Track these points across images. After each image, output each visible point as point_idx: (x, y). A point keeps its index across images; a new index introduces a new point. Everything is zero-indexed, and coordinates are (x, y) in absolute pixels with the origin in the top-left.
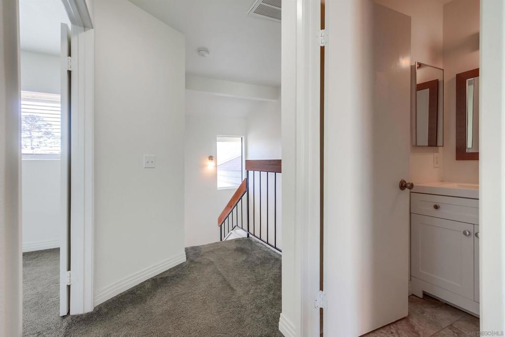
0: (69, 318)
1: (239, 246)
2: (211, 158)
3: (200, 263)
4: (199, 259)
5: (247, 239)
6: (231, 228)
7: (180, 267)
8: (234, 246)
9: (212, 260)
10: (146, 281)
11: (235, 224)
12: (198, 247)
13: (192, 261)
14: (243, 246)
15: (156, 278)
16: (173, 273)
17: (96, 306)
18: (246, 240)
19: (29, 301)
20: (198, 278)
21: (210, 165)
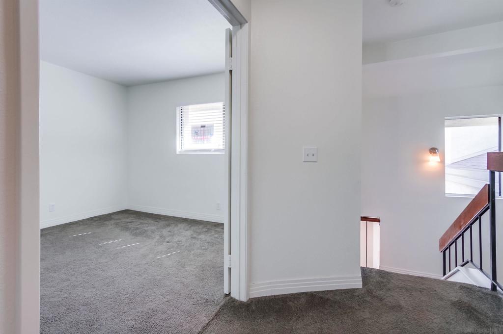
0: (228, 298)
1: (466, 299)
2: (433, 150)
3: (381, 300)
4: (381, 292)
5: (490, 292)
6: (460, 262)
7: (350, 293)
8: (454, 296)
9: (402, 303)
10: (303, 293)
11: (467, 257)
12: (388, 273)
13: (369, 292)
14: (475, 304)
15: (315, 295)
16: (338, 298)
17: (250, 297)
18: (487, 294)
19: (219, 267)
20: (366, 323)
21: (433, 161)
